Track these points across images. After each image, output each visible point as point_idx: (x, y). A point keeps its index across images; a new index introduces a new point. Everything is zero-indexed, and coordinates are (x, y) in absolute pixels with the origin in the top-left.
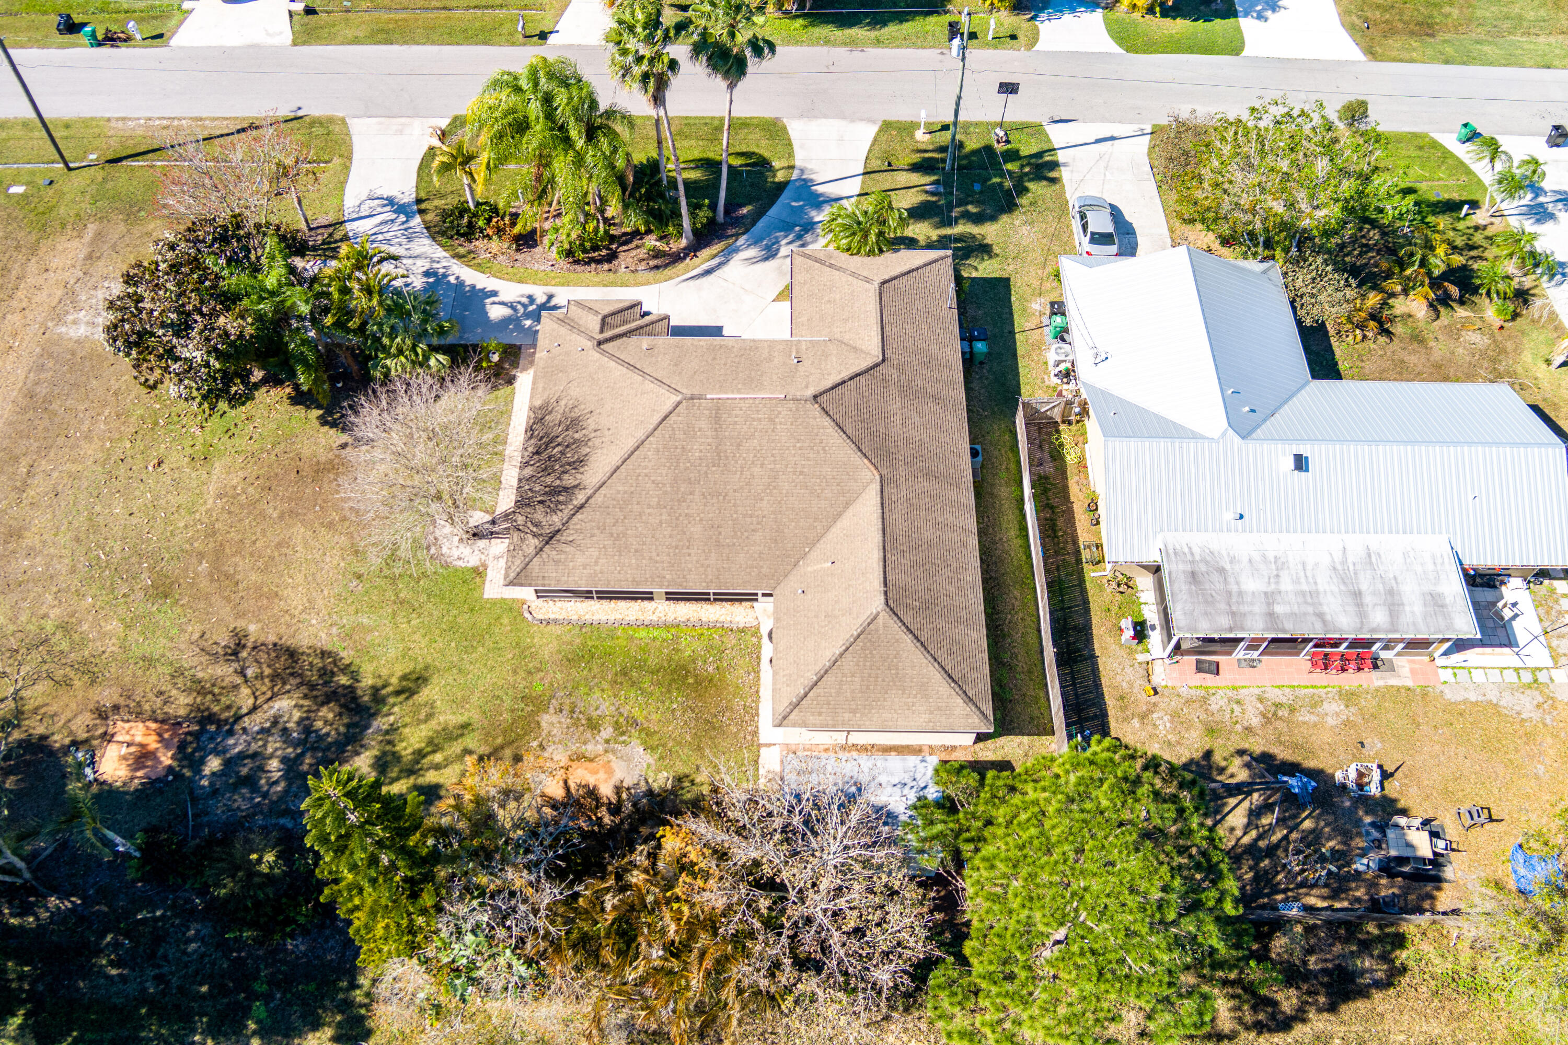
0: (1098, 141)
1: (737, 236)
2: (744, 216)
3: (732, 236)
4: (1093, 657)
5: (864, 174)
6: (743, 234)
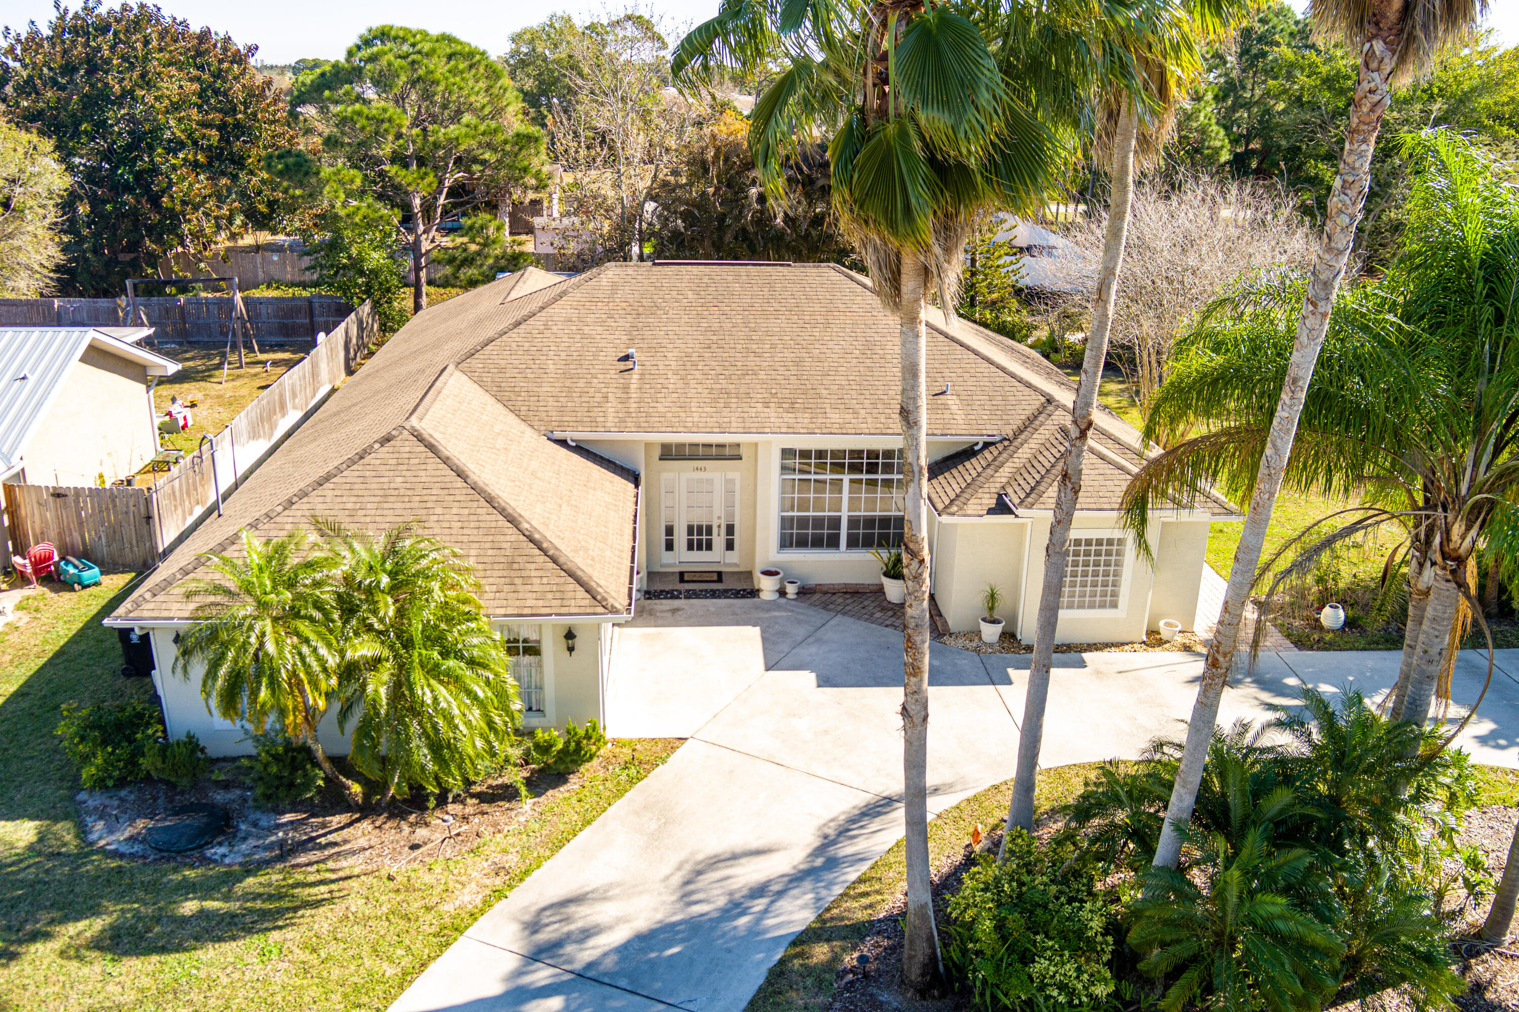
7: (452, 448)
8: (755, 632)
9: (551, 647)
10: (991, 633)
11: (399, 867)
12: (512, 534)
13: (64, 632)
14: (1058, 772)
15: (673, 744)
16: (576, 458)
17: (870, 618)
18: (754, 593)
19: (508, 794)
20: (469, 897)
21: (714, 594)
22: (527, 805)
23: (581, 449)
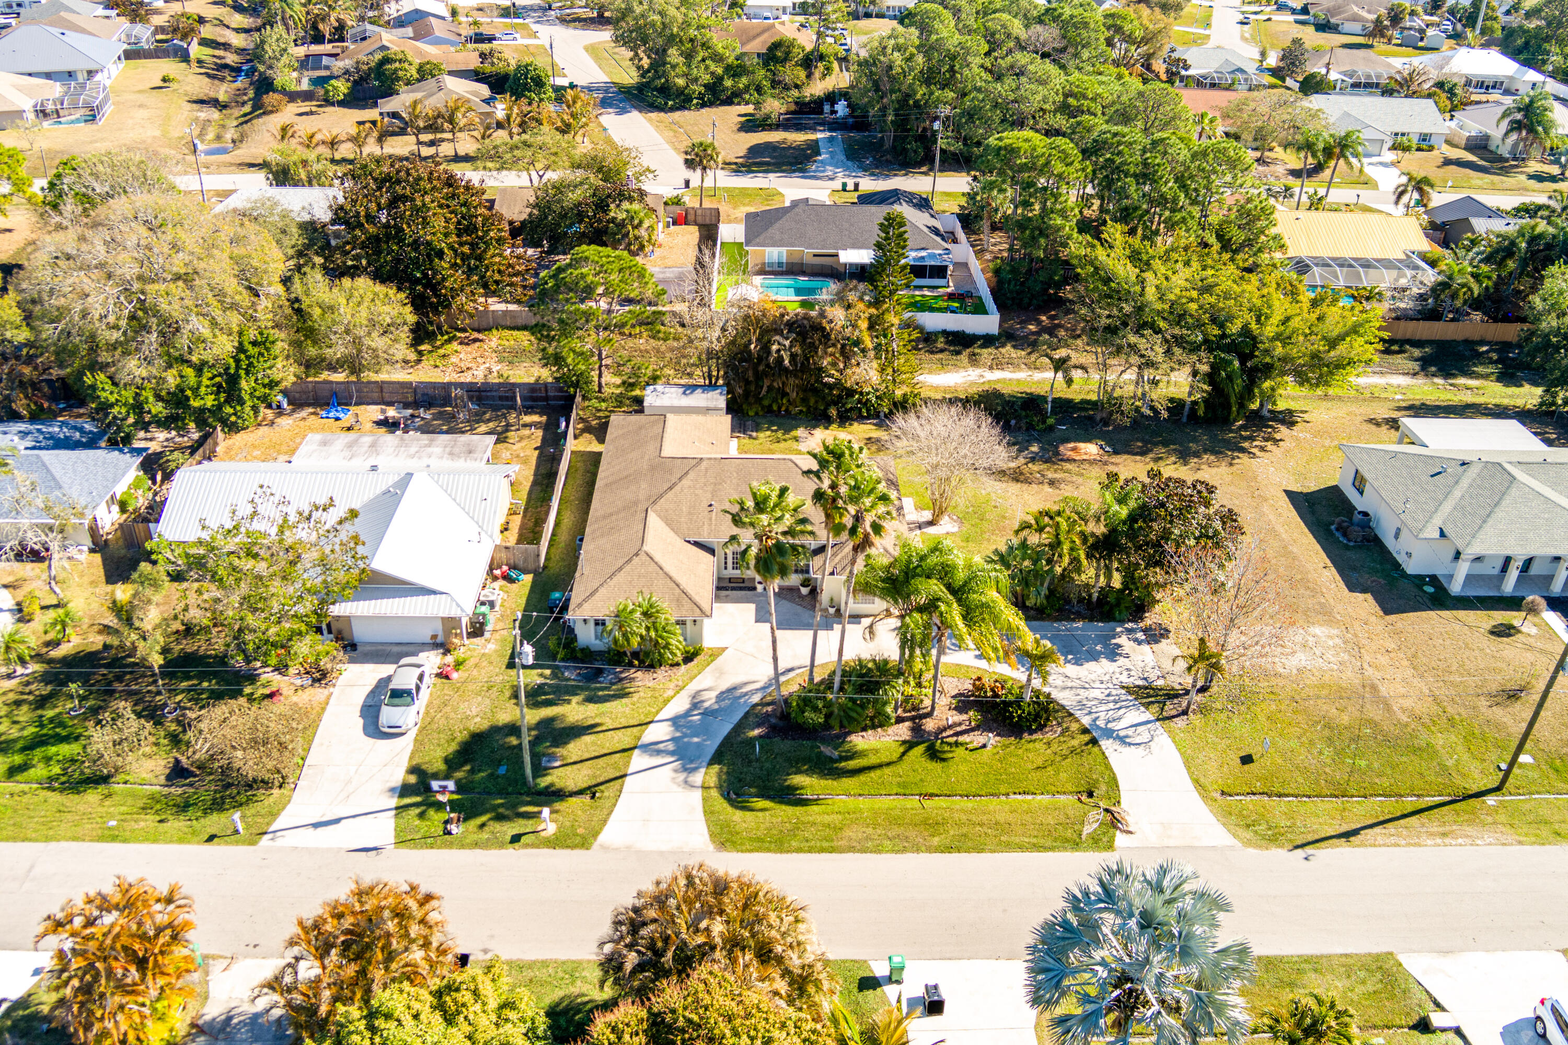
0: (337, 821)
1: (762, 704)
2: (758, 725)
3: (768, 704)
4: (535, 475)
5: (625, 776)
6: (756, 705)
7: (657, 558)
8: (752, 607)
9: (689, 624)
10: (832, 611)
11: (651, 684)
12: (678, 591)
13: (526, 591)
14: (823, 666)
15: (724, 649)
16: (694, 548)
17: (793, 601)
18: (755, 589)
19: (678, 664)
20: (670, 693)
21: (741, 589)
22: (683, 667)
23: (697, 544)
